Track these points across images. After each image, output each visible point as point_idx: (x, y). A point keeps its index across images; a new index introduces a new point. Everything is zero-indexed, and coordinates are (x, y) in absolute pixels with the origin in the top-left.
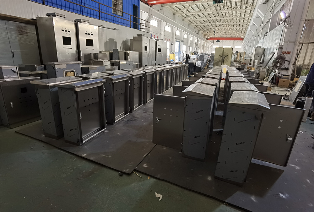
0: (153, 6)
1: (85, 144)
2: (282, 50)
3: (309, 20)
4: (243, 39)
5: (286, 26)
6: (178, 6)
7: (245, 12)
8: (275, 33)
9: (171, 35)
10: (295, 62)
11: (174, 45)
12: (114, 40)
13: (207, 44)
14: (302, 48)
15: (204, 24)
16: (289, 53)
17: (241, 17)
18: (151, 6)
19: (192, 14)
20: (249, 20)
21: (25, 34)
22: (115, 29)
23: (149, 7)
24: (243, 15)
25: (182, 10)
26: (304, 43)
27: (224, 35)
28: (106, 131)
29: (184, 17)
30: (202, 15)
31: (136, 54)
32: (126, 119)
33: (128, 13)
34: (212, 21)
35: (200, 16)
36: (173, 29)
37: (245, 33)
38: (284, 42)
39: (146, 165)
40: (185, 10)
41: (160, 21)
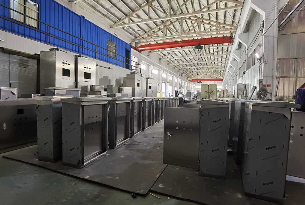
0: (142, 52)
1: (86, 167)
2: (263, 84)
3: (280, 59)
4: (222, 80)
5: (262, 64)
6: (163, 52)
7: (222, 57)
8: (252, 71)
9: (158, 77)
10: (276, 94)
11: (161, 85)
12: (108, 77)
13: (190, 85)
14: (279, 82)
15: (186, 68)
16: (269, 86)
17: (218, 61)
18: (140, 52)
19: (176, 59)
20: (226, 64)
21: (27, 67)
22: (109, 68)
23: (139, 53)
24: (220, 59)
25: (167, 56)
26: (281, 78)
27: (205, 77)
28: (107, 155)
29: (169, 62)
30: (184, 60)
31: (130, 89)
32: (127, 144)
33: (120, 55)
34: (194, 65)
35: (182, 61)
36: (159, 72)
37: (224, 74)
38: (263, 76)
39: (161, 185)
40: (169, 56)
41: (148, 65)
